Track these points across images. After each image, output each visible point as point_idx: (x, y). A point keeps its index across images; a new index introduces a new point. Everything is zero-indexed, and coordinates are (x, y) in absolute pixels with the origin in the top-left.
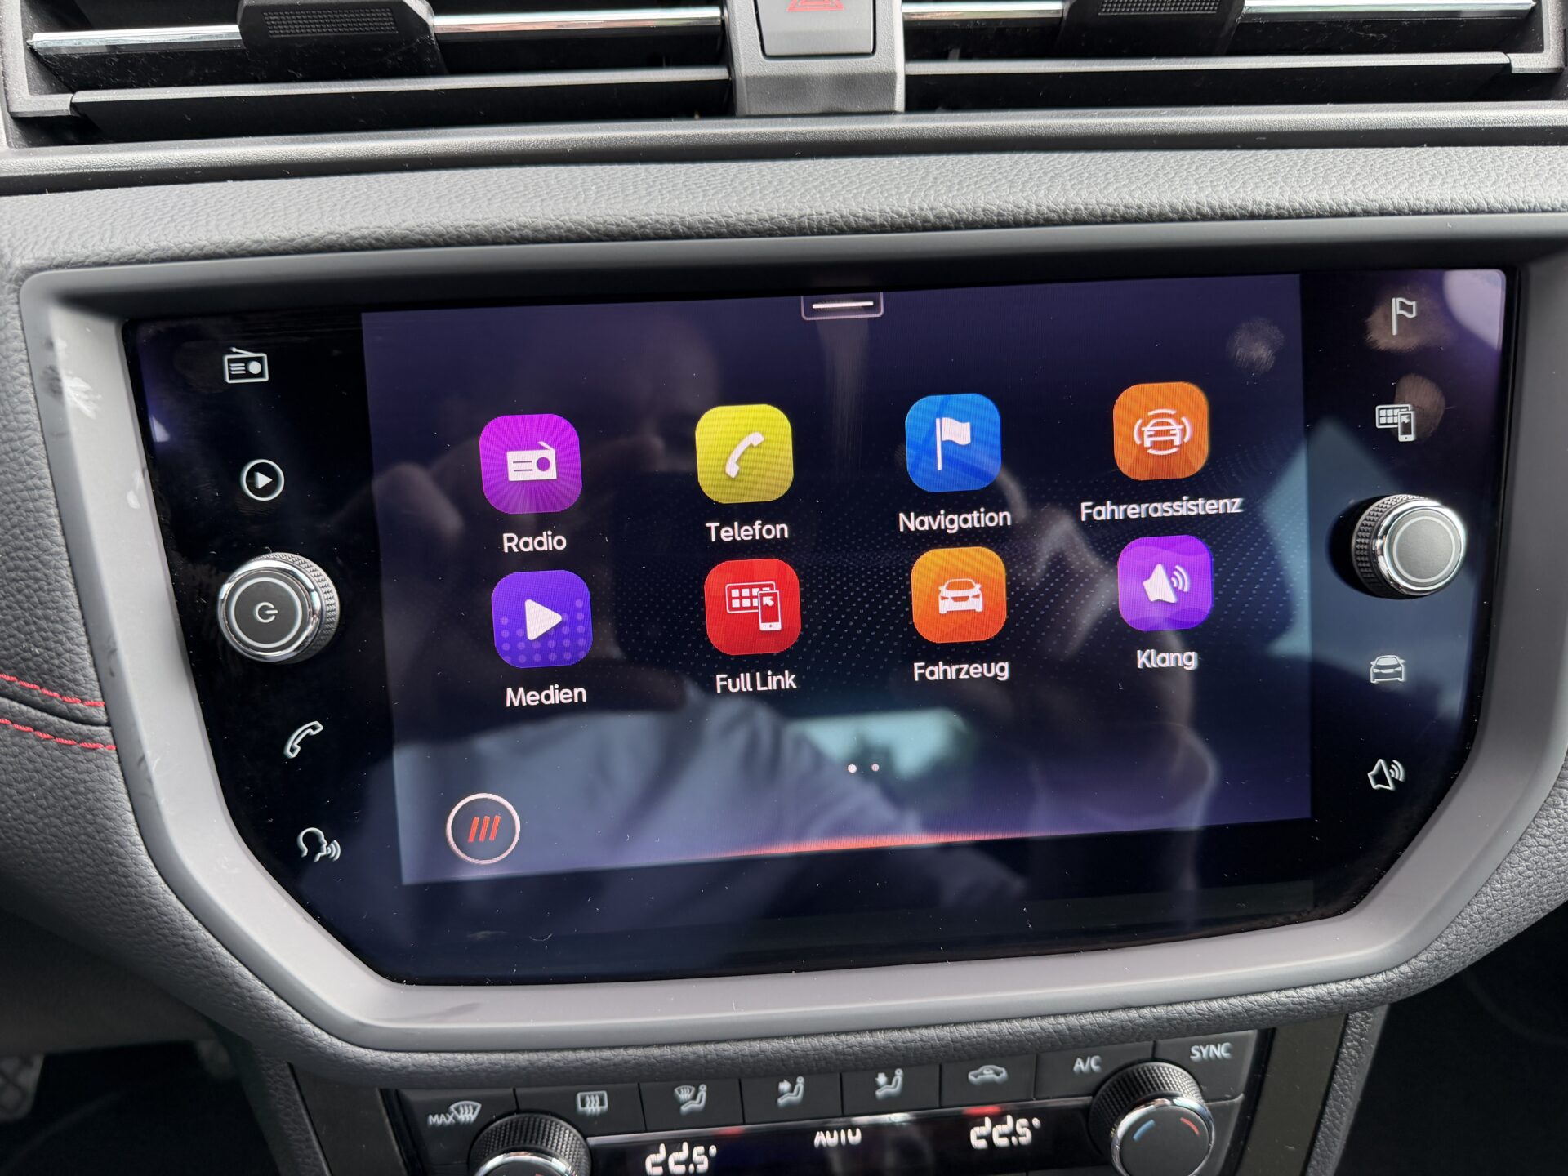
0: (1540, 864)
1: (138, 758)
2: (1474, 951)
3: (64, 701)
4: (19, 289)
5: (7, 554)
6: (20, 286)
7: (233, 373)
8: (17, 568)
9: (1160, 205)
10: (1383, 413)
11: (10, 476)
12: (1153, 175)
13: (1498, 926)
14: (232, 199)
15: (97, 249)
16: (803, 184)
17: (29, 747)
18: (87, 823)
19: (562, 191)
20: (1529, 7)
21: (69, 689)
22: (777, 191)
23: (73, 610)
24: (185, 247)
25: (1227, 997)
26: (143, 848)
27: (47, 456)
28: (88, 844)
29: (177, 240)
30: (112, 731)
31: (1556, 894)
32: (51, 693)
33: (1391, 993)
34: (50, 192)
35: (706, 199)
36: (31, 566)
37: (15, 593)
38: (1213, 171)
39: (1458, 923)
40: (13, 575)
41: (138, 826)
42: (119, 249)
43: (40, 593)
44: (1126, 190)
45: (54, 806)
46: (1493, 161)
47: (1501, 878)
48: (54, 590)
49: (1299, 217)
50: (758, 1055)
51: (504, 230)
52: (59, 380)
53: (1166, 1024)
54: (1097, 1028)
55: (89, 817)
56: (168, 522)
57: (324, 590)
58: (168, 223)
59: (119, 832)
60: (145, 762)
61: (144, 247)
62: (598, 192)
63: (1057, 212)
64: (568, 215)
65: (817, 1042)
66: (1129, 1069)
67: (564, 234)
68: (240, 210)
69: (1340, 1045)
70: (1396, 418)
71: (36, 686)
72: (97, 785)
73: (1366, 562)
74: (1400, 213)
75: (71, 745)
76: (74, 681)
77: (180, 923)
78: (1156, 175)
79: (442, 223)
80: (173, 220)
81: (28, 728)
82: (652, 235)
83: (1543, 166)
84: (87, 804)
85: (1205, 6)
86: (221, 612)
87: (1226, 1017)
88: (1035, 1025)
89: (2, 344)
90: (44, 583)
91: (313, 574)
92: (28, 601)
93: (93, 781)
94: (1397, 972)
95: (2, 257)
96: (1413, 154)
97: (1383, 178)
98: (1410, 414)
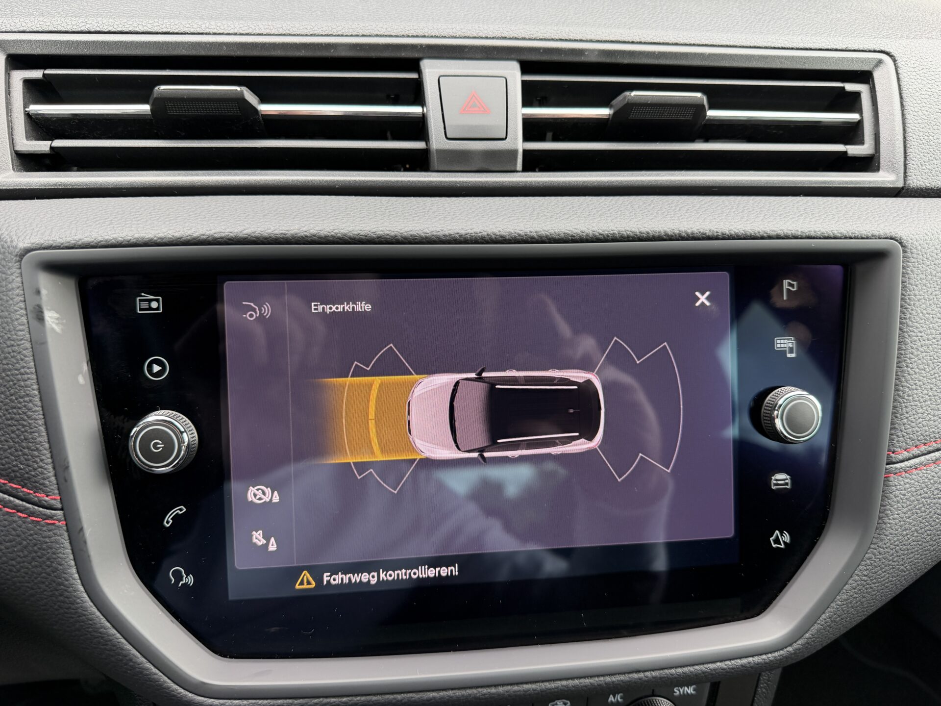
0: (862, 591)
1: (79, 529)
2: (828, 638)
3: (37, 496)
4: (21, 261)
5: (7, 410)
6: (22, 259)
7: (142, 307)
8: (12, 419)
9: (659, 231)
10: (779, 341)
11: (10, 366)
13: (840, 624)
15: (68, 239)
17: (14, 522)
18: (46, 566)
20: (857, 120)
21: (40, 489)
22: (453, 219)
23: (44, 443)
24: (119, 240)
25: (693, 665)
26: (79, 581)
27: (33, 356)
28: (47, 578)
29: (114, 236)
30: (64, 514)
31: (871, 606)
32: (29, 491)
33: (782, 662)
34: (37, 199)
35: (415, 222)
36: (22, 418)
37: (10, 433)
38: (688, 211)
39: (819, 624)
40: (9, 422)
41: (77, 568)
42: (81, 240)
43: (25, 433)
44: (641, 223)
45: (27, 556)
47: (841, 598)
48: (33, 432)
49: (734, 239)
50: (431, 699)
51: (302, 237)
52: (43, 313)
53: (659, 681)
54: (621, 683)
55: (48, 563)
56: (100, 391)
57: (190, 432)
58: (109, 225)
59: (65, 571)
60: (83, 531)
61: (95, 239)
63: (603, 235)
64: (338, 229)
65: (464, 693)
66: (640, 701)
67: (336, 240)
68: (150, 218)
69: (757, 686)
70: (785, 344)
71: (19, 487)
72: (54, 545)
73: (769, 423)
74: (788, 238)
75: (39, 521)
76: (43, 484)
77: (99, 625)
78: (657, 213)
79: (266, 231)
80: (111, 223)
81: (14, 511)
82: (384, 241)
83: (862, 211)
84: (47, 556)
85: (686, 116)
86: (131, 443)
87: (692, 676)
88: (587, 681)
89: (10, 291)
90: (28, 428)
91: (184, 423)
92: (18, 438)
93: (51, 542)
94: (785, 651)
95: (12, 241)
96: (795, 202)
97: (778, 217)
98: (793, 343)
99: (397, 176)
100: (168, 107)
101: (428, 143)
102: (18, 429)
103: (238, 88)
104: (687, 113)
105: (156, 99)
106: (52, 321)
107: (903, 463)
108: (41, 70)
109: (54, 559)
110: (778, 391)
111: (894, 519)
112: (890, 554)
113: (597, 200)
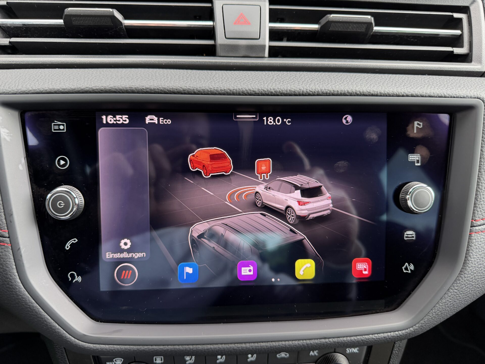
0: (454, 298)
1: (18, 248)
2: (433, 324)
7: (55, 129)
9: (344, 91)
10: (411, 156)
12: (342, 81)
13: (441, 316)
14: (57, 75)
15: (13, 89)
16: (235, 79)
19: (160, 78)
20: (460, 34)
22: (227, 81)
24: (41, 90)
25: (356, 336)
26: (18, 277)
29: (39, 87)
30: (10, 240)
31: (459, 307)
33: (407, 336)
35: (205, 83)
38: (361, 80)
39: (428, 315)
41: (17, 270)
42: (20, 89)
44: (334, 85)
46: (447, 81)
47: (442, 302)
49: (387, 96)
50: (209, 349)
51: (141, 89)
53: (337, 344)
54: (315, 344)
55: (1, 266)
56: (32, 174)
57: (79, 198)
58: (36, 82)
59: (10, 271)
60: (20, 250)
61: (28, 89)
62: (171, 78)
63: (312, 92)
64: (161, 85)
65: (228, 346)
66: (327, 355)
67: (160, 91)
68: (59, 79)
69: (393, 350)
70: (414, 158)
72: (4, 257)
73: (404, 202)
74: (417, 96)
77: (28, 301)
78: (344, 81)
79: (122, 86)
80: (38, 81)
82: (187, 93)
83: (461, 83)
85: (361, 29)
86: (47, 203)
87: (356, 342)
88: (296, 342)
91: (76, 193)
93: (3, 255)
94: (409, 330)
96: (423, 78)
97: (413, 85)
98: (419, 157)
99: (197, 59)
100: (72, 20)
101: (215, 41)
103: (111, 10)
104: (362, 28)
105: (66, 15)
106: (5, 134)
107: (480, 227)
109: (4, 264)
110: (410, 184)
111: (474, 258)
112: (470, 277)
113: (310, 74)
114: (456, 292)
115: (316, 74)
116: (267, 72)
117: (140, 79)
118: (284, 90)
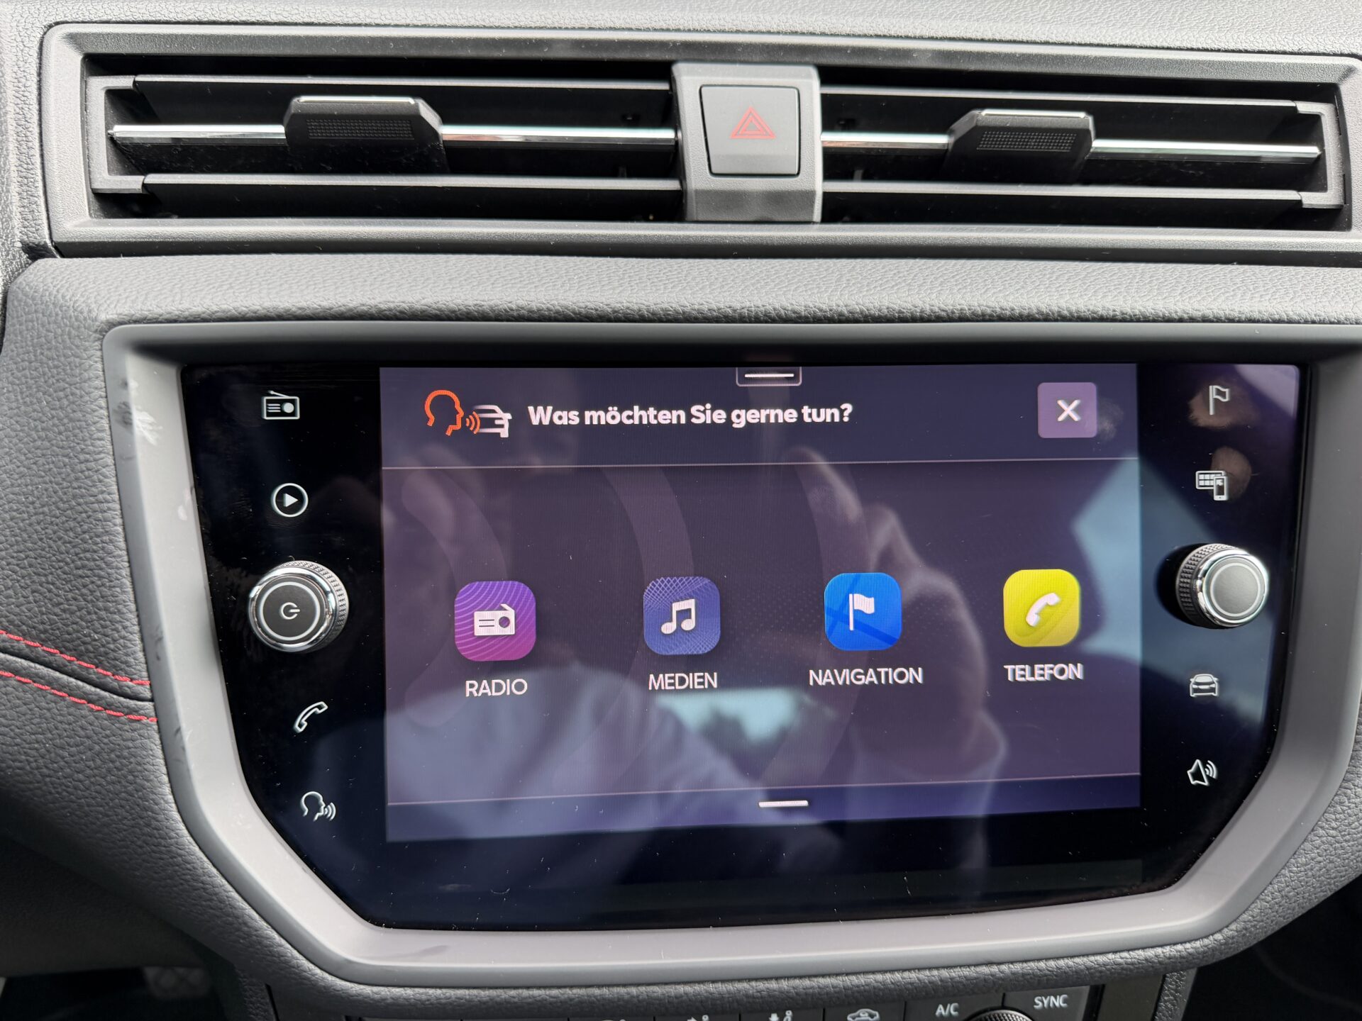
0: (1328, 851)
1: (175, 729)
2: (1274, 923)
3: (116, 679)
4: (103, 338)
5: (77, 554)
6: (104, 336)
7: (270, 411)
8: (83, 567)
9: (1029, 309)
10: (1202, 477)
11: (84, 491)
12: (1022, 283)
13: (1294, 902)
14: (278, 271)
15: (169, 309)
16: (743, 282)
17: (82, 717)
18: (128, 782)
19: (551, 280)
20: (1316, 156)
21: (121, 669)
22: (723, 286)
23: (129, 603)
24: (243, 311)
25: (1072, 957)
26: (174, 805)
27: (116, 475)
28: (127, 800)
29: (235, 304)
30: (155, 706)
31: (1341, 877)
32: (105, 672)
33: (1207, 956)
34: (124, 256)
35: (667, 291)
36: (98, 566)
37: (81, 587)
38: (1070, 281)
39: (1262, 899)
40: (80, 572)
41: (171, 787)
43: (103, 588)
44: (1001, 295)
45: (101, 767)
46: (1290, 280)
47: (1297, 862)
48: (114, 587)
49: (1138, 321)
50: (681, 996)
51: (505, 310)
52: (130, 413)
53: (1021, 978)
54: (964, 980)
55: (130, 777)
56: (208, 532)
57: (338, 593)
58: (227, 289)
59: (154, 791)
60: (181, 733)
61: (208, 309)
62: (580, 282)
63: (946, 311)
64: (557, 300)
65: (731, 987)
66: (983, 1015)
67: (553, 315)
68: (286, 281)
69: (1159, 999)
70: (1212, 481)
71: (92, 666)
72: (139, 751)
73: (1188, 598)
74: (1219, 320)
75: (118, 716)
76: (126, 663)
77: (201, 870)
78: (1025, 283)
79: (454, 302)
80: (232, 288)
81: (83, 701)
82: (623, 318)
83: (1329, 285)
84: (130, 767)
85: (1061, 146)
86: (251, 609)
87: (1071, 974)
88: (913, 976)
89: (85, 382)
90: (106, 580)
91: (330, 580)
92: (91, 595)
93: (135, 748)
94: (1212, 939)
95: (90, 311)
96: (1227, 271)
97: (1204, 292)
98: (1223, 479)
99: (638, 229)
100: (310, 127)
101: (683, 182)
102: (93, 582)
103: (411, 101)
104: (1063, 142)
105: (294, 116)
106: (143, 426)
108: (131, 76)
109: (138, 771)
110: (1202, 550)
113: (933, 264)
114: (1334, 837)
115: (952, 264)
116: (821, 261)
117: (500, 285)
118: (874, 308)
